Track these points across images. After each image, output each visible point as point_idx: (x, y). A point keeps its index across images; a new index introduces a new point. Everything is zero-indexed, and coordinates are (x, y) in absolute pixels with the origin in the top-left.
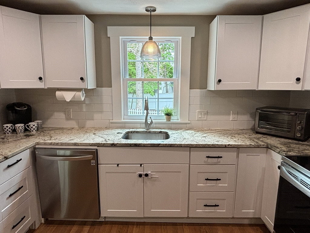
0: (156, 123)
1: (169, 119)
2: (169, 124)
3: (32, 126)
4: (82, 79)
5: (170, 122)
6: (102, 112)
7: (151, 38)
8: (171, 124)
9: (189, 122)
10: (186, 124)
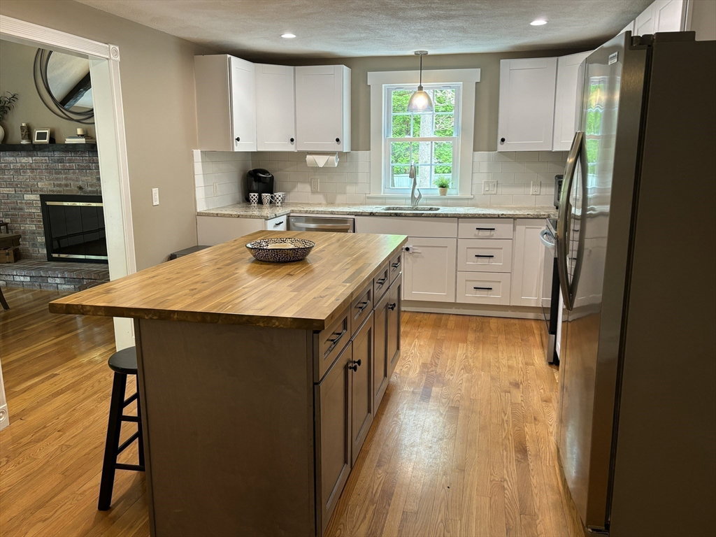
0: (427, 199)
1: (444, 193)
2: (445, 199)
3: (277, 196)
4: (338, 140)
5: (445, 197)
6: (356, 183)
7: (420, 88)
8: (448, 199)
9: (472, 197)
10: (468, 199)
